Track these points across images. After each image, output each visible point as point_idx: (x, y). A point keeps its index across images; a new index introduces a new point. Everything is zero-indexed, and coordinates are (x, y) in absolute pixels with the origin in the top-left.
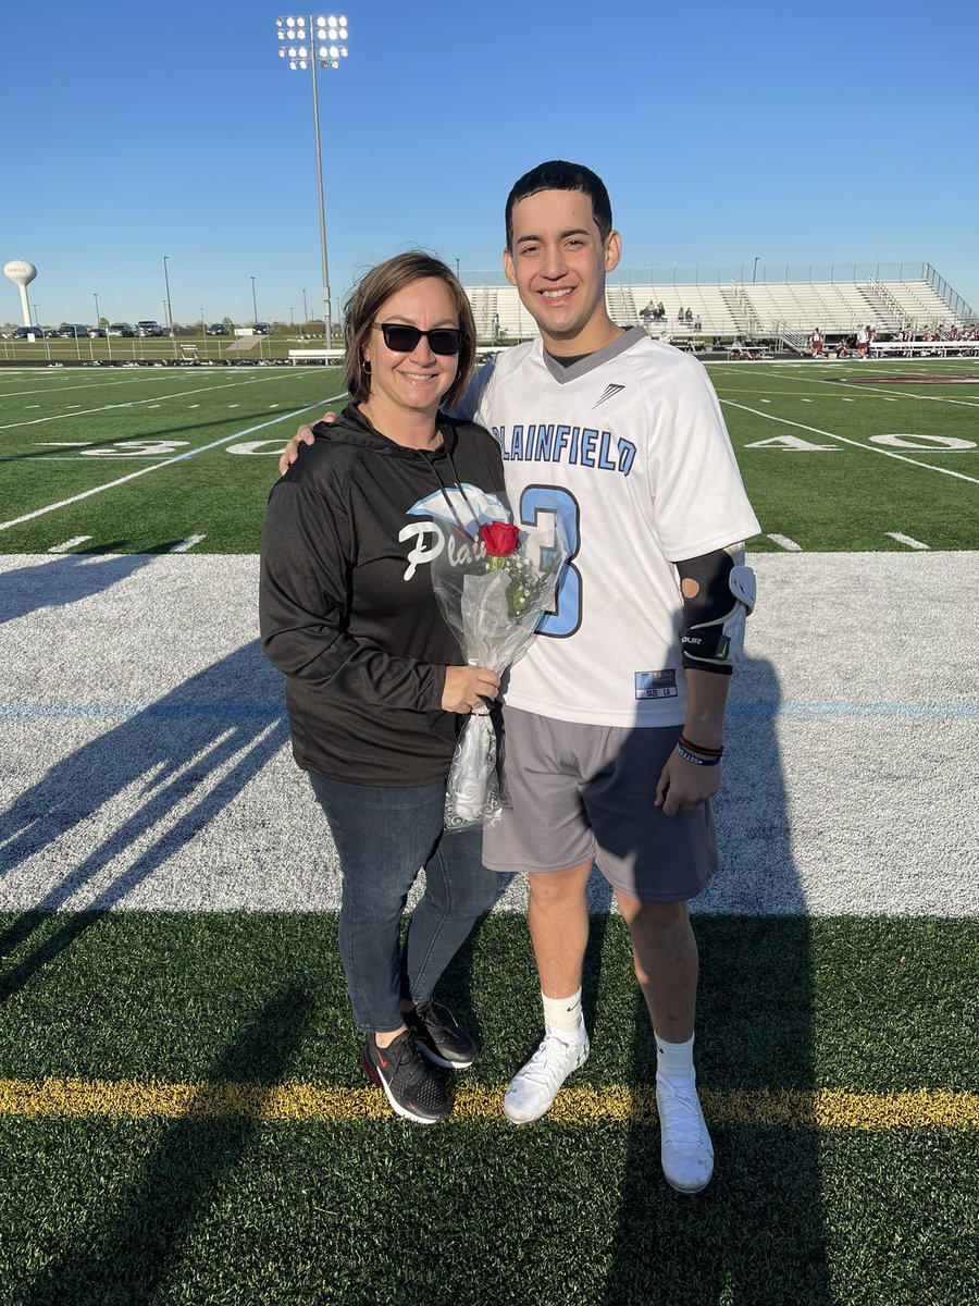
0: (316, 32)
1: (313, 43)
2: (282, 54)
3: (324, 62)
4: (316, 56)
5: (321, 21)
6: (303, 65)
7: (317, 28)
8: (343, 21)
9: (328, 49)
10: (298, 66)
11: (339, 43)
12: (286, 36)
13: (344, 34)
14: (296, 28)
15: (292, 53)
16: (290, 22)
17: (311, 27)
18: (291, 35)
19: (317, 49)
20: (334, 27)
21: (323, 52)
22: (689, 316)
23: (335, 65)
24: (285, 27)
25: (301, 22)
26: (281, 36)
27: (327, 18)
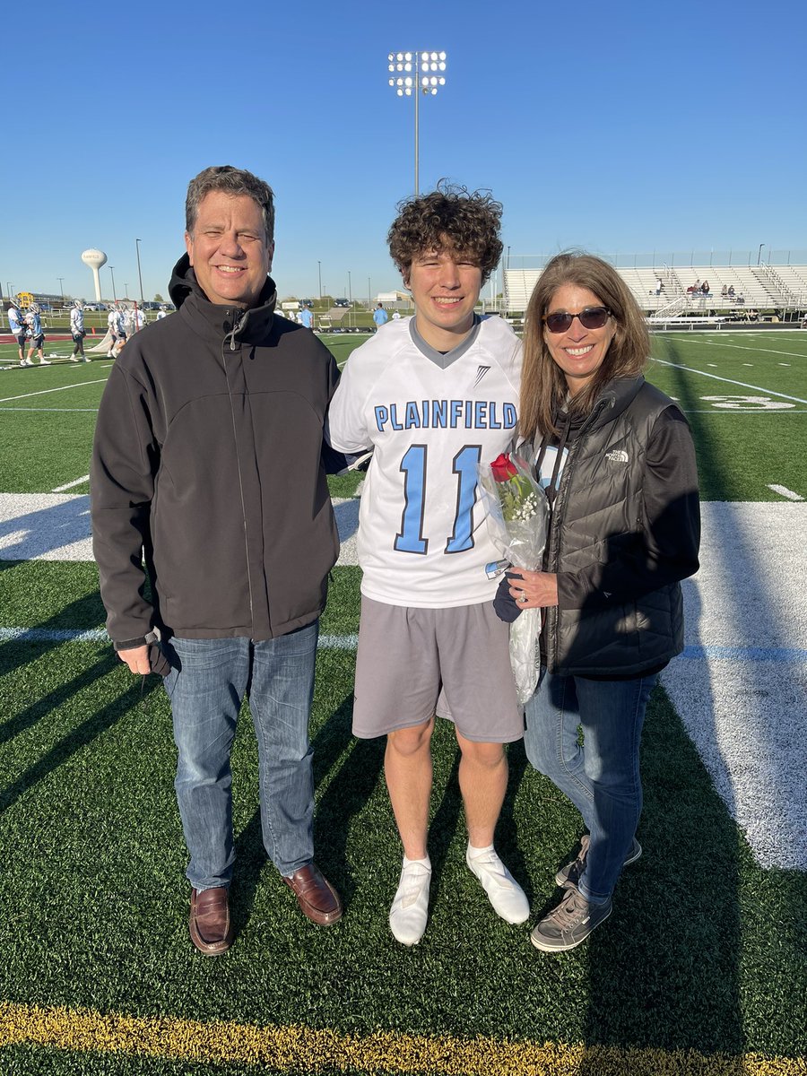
0: (420, 65)
1: (417, 74)
2: (391, 83)
3: (426, 89)
4: (420, 83)
5: (425, 56)
6: (409, 92)
7: (421, 62)
8: (443, 56)
9: (429, 79)
10: (404, 92)
11: (438, 74)
12: (396, 68)
13: (443, 67)
14: (404, 62)
15: (400, 82)
16: (400, 57)
17: (417, 61)
18: (400, 67)
19: (420, 79)
20: (436, 61)
21: (425, 82)
22: (731, 292)
23: (434, 92)
24: (396, 61)
25: (409, 57)
26: (391, 68)
27: (430, 54)
